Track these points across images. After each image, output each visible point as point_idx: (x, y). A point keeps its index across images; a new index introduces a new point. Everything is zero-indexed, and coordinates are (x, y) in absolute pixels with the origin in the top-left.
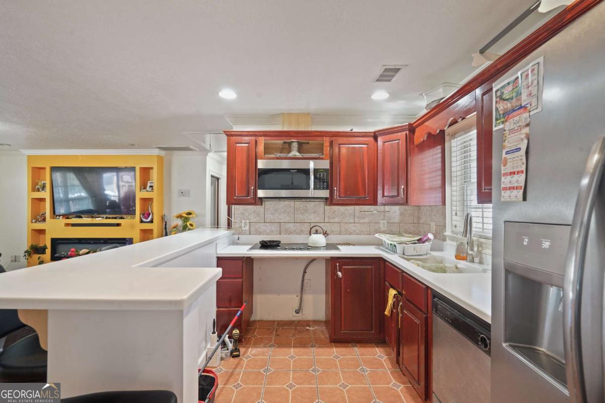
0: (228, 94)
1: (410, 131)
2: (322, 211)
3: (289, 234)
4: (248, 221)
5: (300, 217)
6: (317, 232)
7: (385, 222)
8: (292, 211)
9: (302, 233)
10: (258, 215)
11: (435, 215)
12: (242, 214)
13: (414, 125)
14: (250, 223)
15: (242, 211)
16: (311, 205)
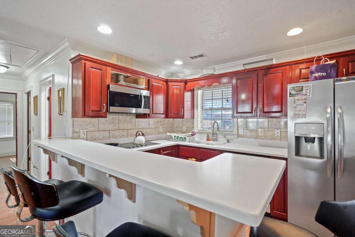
0: (105, 29)
1: (185, 83)
2: (134, 122)
3: (115, 138)
4: (85, 131)
5: (122, 126)
6: (139, 135)
7: (162, 127)
8: (117, 122)
9: (123, 137)
10: (94, 125)
11: (186, 123)
12: (80, 125)
13: (187, 81)
14: (87, 132)
15: (80, 123)
16: (128, 118)
